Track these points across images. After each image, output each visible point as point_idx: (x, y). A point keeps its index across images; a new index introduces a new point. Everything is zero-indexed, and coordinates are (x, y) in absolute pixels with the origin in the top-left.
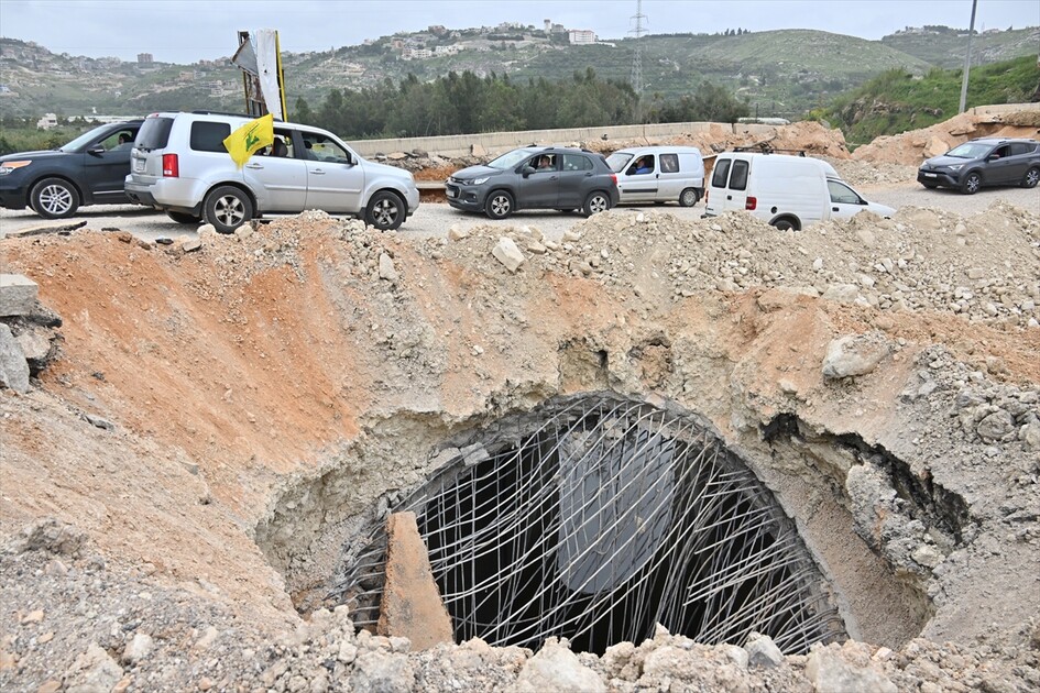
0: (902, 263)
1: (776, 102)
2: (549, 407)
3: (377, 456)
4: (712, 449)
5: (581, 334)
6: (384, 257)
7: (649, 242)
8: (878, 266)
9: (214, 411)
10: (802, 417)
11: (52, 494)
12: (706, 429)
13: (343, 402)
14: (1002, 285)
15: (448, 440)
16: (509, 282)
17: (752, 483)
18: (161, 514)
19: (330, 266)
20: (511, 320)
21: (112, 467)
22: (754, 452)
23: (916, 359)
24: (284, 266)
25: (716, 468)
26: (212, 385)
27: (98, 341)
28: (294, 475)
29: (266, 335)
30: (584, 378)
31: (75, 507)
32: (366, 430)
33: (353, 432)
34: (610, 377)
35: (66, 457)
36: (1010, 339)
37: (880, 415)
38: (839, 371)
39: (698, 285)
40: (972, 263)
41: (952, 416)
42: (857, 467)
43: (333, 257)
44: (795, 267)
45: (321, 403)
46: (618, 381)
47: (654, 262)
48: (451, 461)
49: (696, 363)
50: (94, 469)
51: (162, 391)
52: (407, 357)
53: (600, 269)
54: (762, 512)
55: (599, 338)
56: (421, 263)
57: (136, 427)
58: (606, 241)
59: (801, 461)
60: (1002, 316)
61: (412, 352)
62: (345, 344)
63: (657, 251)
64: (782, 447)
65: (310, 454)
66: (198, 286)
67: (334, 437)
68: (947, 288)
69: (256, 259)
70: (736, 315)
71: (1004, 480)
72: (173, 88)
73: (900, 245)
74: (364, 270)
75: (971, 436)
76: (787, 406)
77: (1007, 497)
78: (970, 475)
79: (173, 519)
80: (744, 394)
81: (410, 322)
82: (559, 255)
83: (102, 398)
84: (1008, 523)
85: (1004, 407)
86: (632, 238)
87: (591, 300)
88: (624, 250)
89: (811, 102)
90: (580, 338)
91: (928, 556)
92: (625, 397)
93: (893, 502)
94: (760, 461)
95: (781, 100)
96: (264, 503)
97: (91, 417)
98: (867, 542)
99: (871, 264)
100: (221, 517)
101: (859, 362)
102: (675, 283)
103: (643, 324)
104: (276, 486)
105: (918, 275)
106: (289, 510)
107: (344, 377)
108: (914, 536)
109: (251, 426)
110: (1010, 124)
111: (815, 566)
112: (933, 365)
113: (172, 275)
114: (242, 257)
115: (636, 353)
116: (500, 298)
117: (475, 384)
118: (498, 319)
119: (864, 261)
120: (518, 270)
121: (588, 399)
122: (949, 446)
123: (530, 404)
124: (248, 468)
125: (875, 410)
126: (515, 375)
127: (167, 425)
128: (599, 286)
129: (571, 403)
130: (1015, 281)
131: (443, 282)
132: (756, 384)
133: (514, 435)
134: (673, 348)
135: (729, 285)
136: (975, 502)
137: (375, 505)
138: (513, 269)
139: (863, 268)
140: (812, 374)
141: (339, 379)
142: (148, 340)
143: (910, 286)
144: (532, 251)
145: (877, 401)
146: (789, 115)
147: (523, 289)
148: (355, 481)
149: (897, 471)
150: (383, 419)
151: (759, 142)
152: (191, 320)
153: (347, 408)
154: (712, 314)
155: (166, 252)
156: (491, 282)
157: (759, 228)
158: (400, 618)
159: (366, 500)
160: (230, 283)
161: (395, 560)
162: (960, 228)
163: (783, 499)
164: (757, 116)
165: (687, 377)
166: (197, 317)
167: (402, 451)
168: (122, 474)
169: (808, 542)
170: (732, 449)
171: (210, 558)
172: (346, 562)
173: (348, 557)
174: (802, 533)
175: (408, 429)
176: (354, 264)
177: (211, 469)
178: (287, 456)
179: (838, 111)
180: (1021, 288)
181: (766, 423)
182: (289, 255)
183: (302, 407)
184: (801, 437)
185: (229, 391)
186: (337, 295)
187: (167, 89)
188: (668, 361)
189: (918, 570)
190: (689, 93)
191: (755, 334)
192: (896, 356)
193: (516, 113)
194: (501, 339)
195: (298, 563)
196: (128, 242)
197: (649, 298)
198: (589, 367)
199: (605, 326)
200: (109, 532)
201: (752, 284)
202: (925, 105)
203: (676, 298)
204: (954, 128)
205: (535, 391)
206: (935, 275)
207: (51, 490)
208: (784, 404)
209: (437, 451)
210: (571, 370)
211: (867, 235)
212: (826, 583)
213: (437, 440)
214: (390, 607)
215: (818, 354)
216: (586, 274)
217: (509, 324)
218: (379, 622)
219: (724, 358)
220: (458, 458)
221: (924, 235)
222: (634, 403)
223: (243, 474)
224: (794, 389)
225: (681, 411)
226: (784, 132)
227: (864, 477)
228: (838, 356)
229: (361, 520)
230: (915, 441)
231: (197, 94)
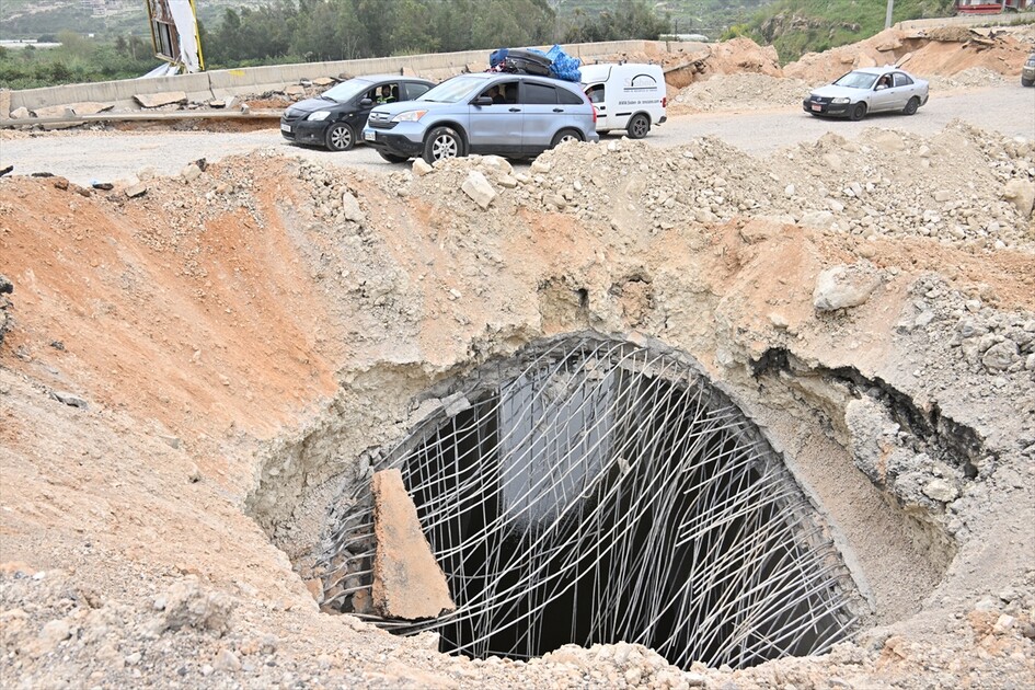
0: (870, 187)
1: (693, 18)
2: (529, 351)
3: (356, 412)
4: (696, 386)
5: (560, 272)
6: (348, 196)
7: (623, 172)
8: (847, 191)
9: (184, 376)
10: (793, 352)
11: (50, 495)
12: (689, 366)
13: (318, 357)
14: (968, 208)
15: (427, 391)
16: (481, 220)
17: (737, 420)
18: (158, 501)
19: (290, 208)
20: (486, 260)
21: (97, 452)
22: (740, 388)
23: (910, 288)
24: (240, 210)
25: (701, 406)
26: (178, 346)
27: (49, 305)
28: (277, 440)
29: (228, 288)
30: (563, 319)
31: (77, 507)
32: (344, 385)
33: (332, 389)
34: (591, 316)
35: (50, 446)
36: (981, 261)
37: (876, 347)
38: (833, 304)
39: (677, 217)
40: (937, 185)
41: (953, 347)
42: (854, 401)
43: (293, 198)
44: (770, 195)
45: (297, 360)
46: (600, 320)
47: (629, 193)
48: (433, 413)
49: (678, 298)
50: (79, 457)
51: (126, 357)
52: (381, 305)
53: (574, 203)
54: (748, 448)
55: (579, 276)
56: (386, 202)
57: (106, 401)
58: (577, 171)
59: (789, 396)
60: (969, 238)
61: (387, 299)
62: (314, 294)
63: (632, 182)
64: (769, 381)
65: (291, 415)
66: (149, 236)
67: (313, 395)
68: (915, 212)
69: (208, 203)
70: (719, 247)
71: (1017, 411)
72: (50, 8)
73: (866, 168)
74: (328, 211)
75: (977, 367)
76: (778, 341)
77: (1024, 429)
78: (980, 407)
79: (170, 504)
80: (731, 330)
81: (382, 267)
82: (531, 188)
83: (65, 371)
84: (1028, 455)
85: (1009, 337)
86: (604, 168)
87: (568, 236)
88: (597, 181)
89: (728, 17)
90: (559, 277)
91: (940, 490)
92: (606, 336)
93: (897, 435)
94: (747, 397)
95: (698, 16)
96: (250, 473)
97: (61, 394)
98: (869, 477)
99: (840, 189)
100: (214, 496)
101: (852, 293)
102: (653, 215)
103: (622, 260)
104: (260, 454)
105: (886, 198)
106: (271, 477)
107: (316, 329)
108: (923, 470)
109: (225, 390)
110: (935, 39)
111: (805, 499)
112: (929, 294)
113: (119, 225)
114: (192, 201)
115: (616, 290)
116: (474, 236)
117: (456, 331)
118: (473, 259)
119: (833, 186)
120: (490, 206)
121: (567, 340)
122: (954, 377)
123: (511, 349)
124: (229, 436)
125: (871, 342)
126: (496, 319)
127: (137, 395)
128: (575, 222)
129: (551, 345)
130: (980, 202)
131: (411, 221)
132: (745, 319)
133: (493, 382)
134: (654, 284)
135: (709, 217)
136: (991, 436)
137: (357, 464)
138: (485, 205)
139: (832, 193)
140: (803, 307)
141: (312, 332)
142: (103, 300)
143: (878, 210)
144: (503, 185)
145: (871, 332)
146: (707, 31)
147: (497, 226)
148: (336, 440)
149: (898, 404)
150: (361, 373)
151: (694, 60)
152: (146, 275)
153: (323, 363)
154: (694, 247)
155: (108, 198)
156: (463, 219)
157: (731, 154)
158: (396, 581)
159: (347, 460)
160: (183, 231)
161: (385, 521)
162: (924, 150)
163: (770, 435)
164: (676, 32)
165: (669, 314)
166: (151, 270)
167: (380, 405)
168: (108, 458)
169: (798, 477)
170: (718, 386)
171: (217, 545)
172: (332, 526)
173: (332, 520)
174: (791, 466)
175: (387, 382)
176: (316, 205)
177: (191, 441)
178: (266, 420)
179: (757, 26)
180: (985, 209)
181: (756, 358)
182: (244, 197)
183: (276, 366)
184: (791, 372)
185: (198, 353)
186: (300, 240)
187: (43, 9)
188: (649, 297)
189: (929, 504)
190: (606, 9)
191: (739, 266)
192: (888, 286)
193: (430, 32)
194: (477, 281)
195: (284, 532)
196: (65, 189)
197: (627, 232)
198: (568, 307)
199: (584, 263)
200: (117, 532)
201: (729, 214)
202: (843, 20)
203: (655, 231)
204: (881, 43)
205: (516, 335)
206: (903, 198)
207: (47, 490)
208: (774, 338)
209: (417, 403)
210: (550, 310)
211: (834, 159)
212: (818, 517)
213: (415, 392)
214: (385, 570)
215: (809, 286)
216: (561, 208)
217: (485, 265)
218: (374, 586)
219: (708, 292)
220: (440, 409)
221: (889, 157)
222: (615, 342)
223: (224, 443)
224: (785, 323)
225: (663, 348)
226: (718, 50)
227: (864, 411)
228: (829, 286)
229: (343, 481)
230: (917, 373)
231: (77, 15)
